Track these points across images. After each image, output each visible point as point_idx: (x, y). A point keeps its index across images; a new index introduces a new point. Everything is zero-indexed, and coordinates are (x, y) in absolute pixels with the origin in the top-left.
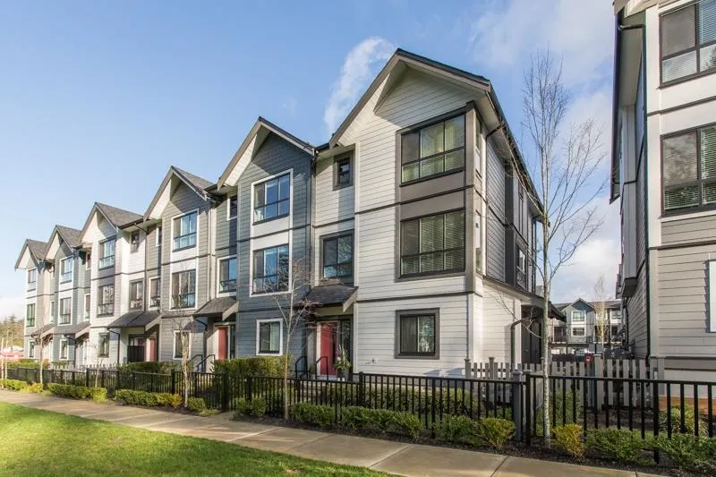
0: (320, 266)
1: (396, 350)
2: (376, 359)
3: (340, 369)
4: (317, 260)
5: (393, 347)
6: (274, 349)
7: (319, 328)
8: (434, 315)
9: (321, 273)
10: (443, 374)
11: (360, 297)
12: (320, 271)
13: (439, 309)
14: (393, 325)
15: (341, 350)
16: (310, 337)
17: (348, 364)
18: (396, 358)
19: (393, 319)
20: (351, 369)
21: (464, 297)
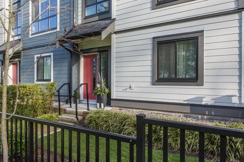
0: (82, 7)
1: (153, 77)
2: (133, 85)
3: (99, 95)
4: (80, 6)
5: (149, 74)
6: (47, 78)
7: (82, 60)
8: (197, 38)
9: (83, 12)
10: (207, 101)
11: (117, 28)
12: (82, 11)
13: (202, 31)
14: (150, 52)
15: (100, 78)
16: (74, 68)
17: (107, 91)
18: (153, 85)
19: (150, 47)
20: (109, 95)
21: (236, 16)
